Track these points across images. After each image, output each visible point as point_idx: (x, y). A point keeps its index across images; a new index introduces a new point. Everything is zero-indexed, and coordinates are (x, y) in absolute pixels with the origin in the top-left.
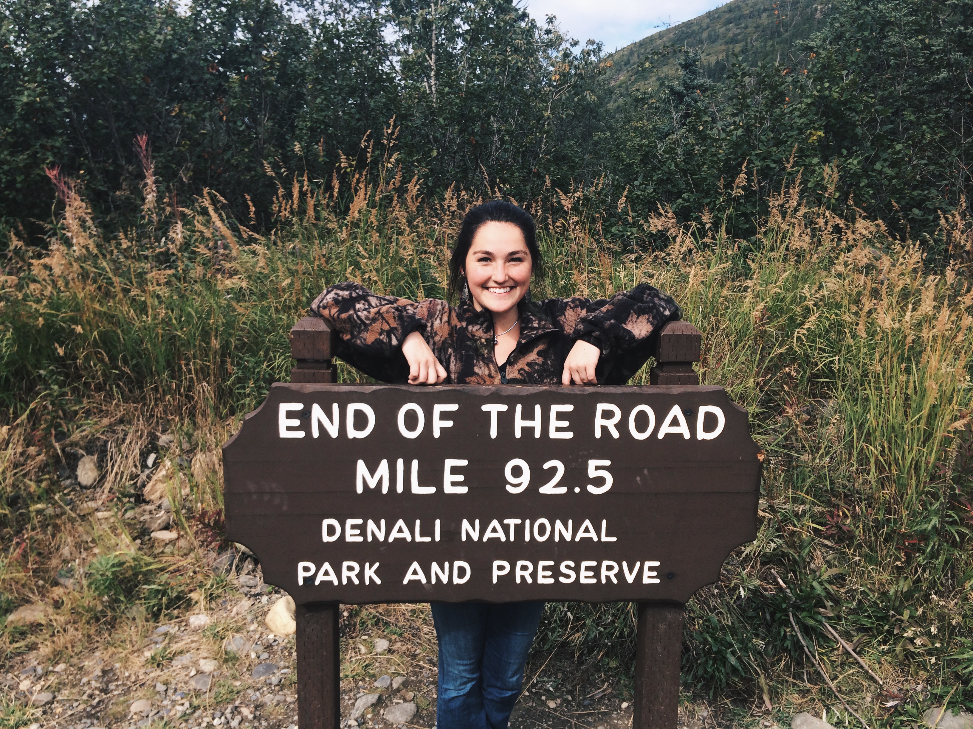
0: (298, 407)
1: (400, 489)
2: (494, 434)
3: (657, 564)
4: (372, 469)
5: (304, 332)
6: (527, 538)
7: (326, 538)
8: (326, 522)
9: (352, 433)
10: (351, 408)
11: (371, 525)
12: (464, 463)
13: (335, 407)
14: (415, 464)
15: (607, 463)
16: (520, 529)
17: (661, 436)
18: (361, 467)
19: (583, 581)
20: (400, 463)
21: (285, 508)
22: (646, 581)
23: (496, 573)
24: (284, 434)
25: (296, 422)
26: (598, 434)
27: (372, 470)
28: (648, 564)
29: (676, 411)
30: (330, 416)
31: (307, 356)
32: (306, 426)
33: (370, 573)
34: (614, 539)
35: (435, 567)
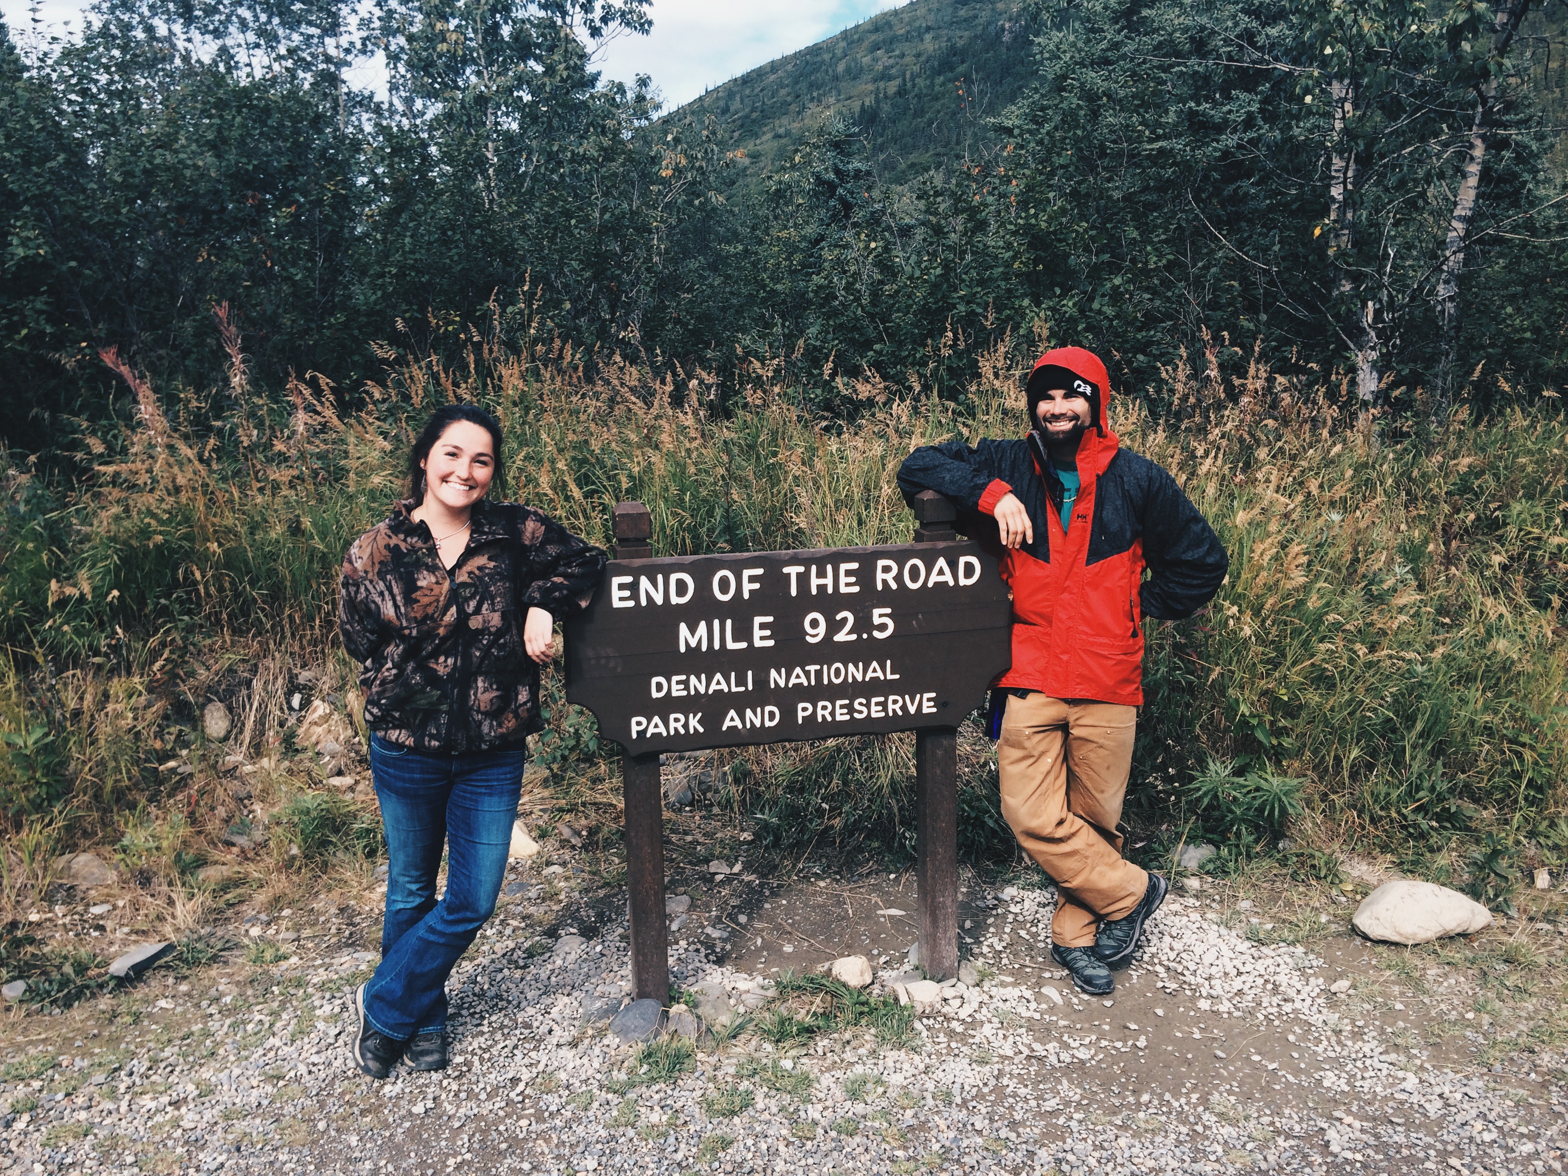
0: (628, 579)
1: (717, 646)
2: (794, 593)
3: (933, 695)
4: (693, 630)
5: (628, 515)
6: (826, 682)
7: (655, 695)
8: (655, 680)
9: (675, 600)
10: (674, 577)
11: (693, 679)
12: (770, 619)
13: (660, 578)
14: (729, 623)
15: (888, 611)
16: (819, 674)
17: (930, 584)
18: (683, 629)
19: (874, 715)
20: (716, 623)
21: (619, 670)
22: (925, 710)
23: (801, 715)
24: (616, 604)
25: (627, 593)
26: (880, 587)
27: (693, 632)
28: (926, 696)
29: (941, 562)
30: (655, 586)
31: (631, 535)
32: (635, 596)
33: (694, 722)
34: (897, 676)
35: (749, 713)
